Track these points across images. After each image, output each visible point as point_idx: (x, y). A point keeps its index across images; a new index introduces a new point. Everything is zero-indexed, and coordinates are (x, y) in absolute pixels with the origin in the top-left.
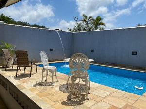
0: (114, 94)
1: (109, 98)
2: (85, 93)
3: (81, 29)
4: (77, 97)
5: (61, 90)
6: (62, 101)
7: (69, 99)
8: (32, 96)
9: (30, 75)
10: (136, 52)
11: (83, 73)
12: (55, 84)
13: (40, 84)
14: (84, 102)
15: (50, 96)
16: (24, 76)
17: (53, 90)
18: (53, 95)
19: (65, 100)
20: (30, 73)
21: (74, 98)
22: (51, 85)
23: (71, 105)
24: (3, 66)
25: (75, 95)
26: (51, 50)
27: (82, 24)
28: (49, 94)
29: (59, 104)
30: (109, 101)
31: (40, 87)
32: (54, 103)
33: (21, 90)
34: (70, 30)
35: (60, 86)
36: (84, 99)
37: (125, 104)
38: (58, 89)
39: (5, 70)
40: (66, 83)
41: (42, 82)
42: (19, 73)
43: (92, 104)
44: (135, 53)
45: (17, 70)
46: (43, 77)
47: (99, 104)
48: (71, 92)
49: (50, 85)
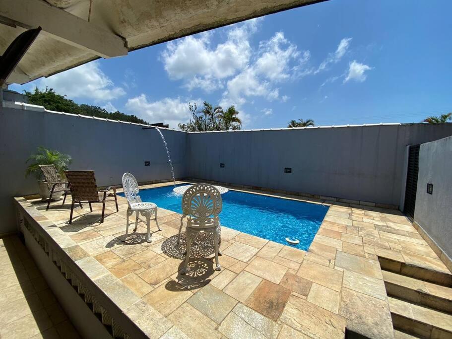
0: (263, 253)
1: (256, 263)
2: (213, 255)
3: (203, 127)
4: (197, 267)
5: (165, 252)
6: (167, 281)
7: (182, 273)
8: (101, 277)
9: (101, 218)
10: (290, 169)
11: (209, 222)
12: (153, 239)
13: (121, 240)
14: (211, 277)
15: (143, 270)
16: (88, 220)
17: (149, 254)
18: (149, 267)
19: (174, 277)
20: (101, 213)
21: (192, 269)
22: (146, 240)
23: (186, 289)
24: (44, 197)
25: (193, 260)
26: (147, 164)
27: (204, 117)
28: (140, 265)
29: (162, 289)
30: (258, 269)
31: (122, 246)
32: (150, 288)
33: (76, 262)
34: (183, 127)
35: (164, 243)
36: (210, 272)
37: (284, 273)
38: (159, 250)
39: (48, 208)
40: (176, 232)
41: (127, 235)
42: (78, 213)
43: (226, 282)
44: (288, 170)
45: (72, 207)
46: (128, 225)
47: (241, 279)
48: (185, 254)
49: (143, 241)
